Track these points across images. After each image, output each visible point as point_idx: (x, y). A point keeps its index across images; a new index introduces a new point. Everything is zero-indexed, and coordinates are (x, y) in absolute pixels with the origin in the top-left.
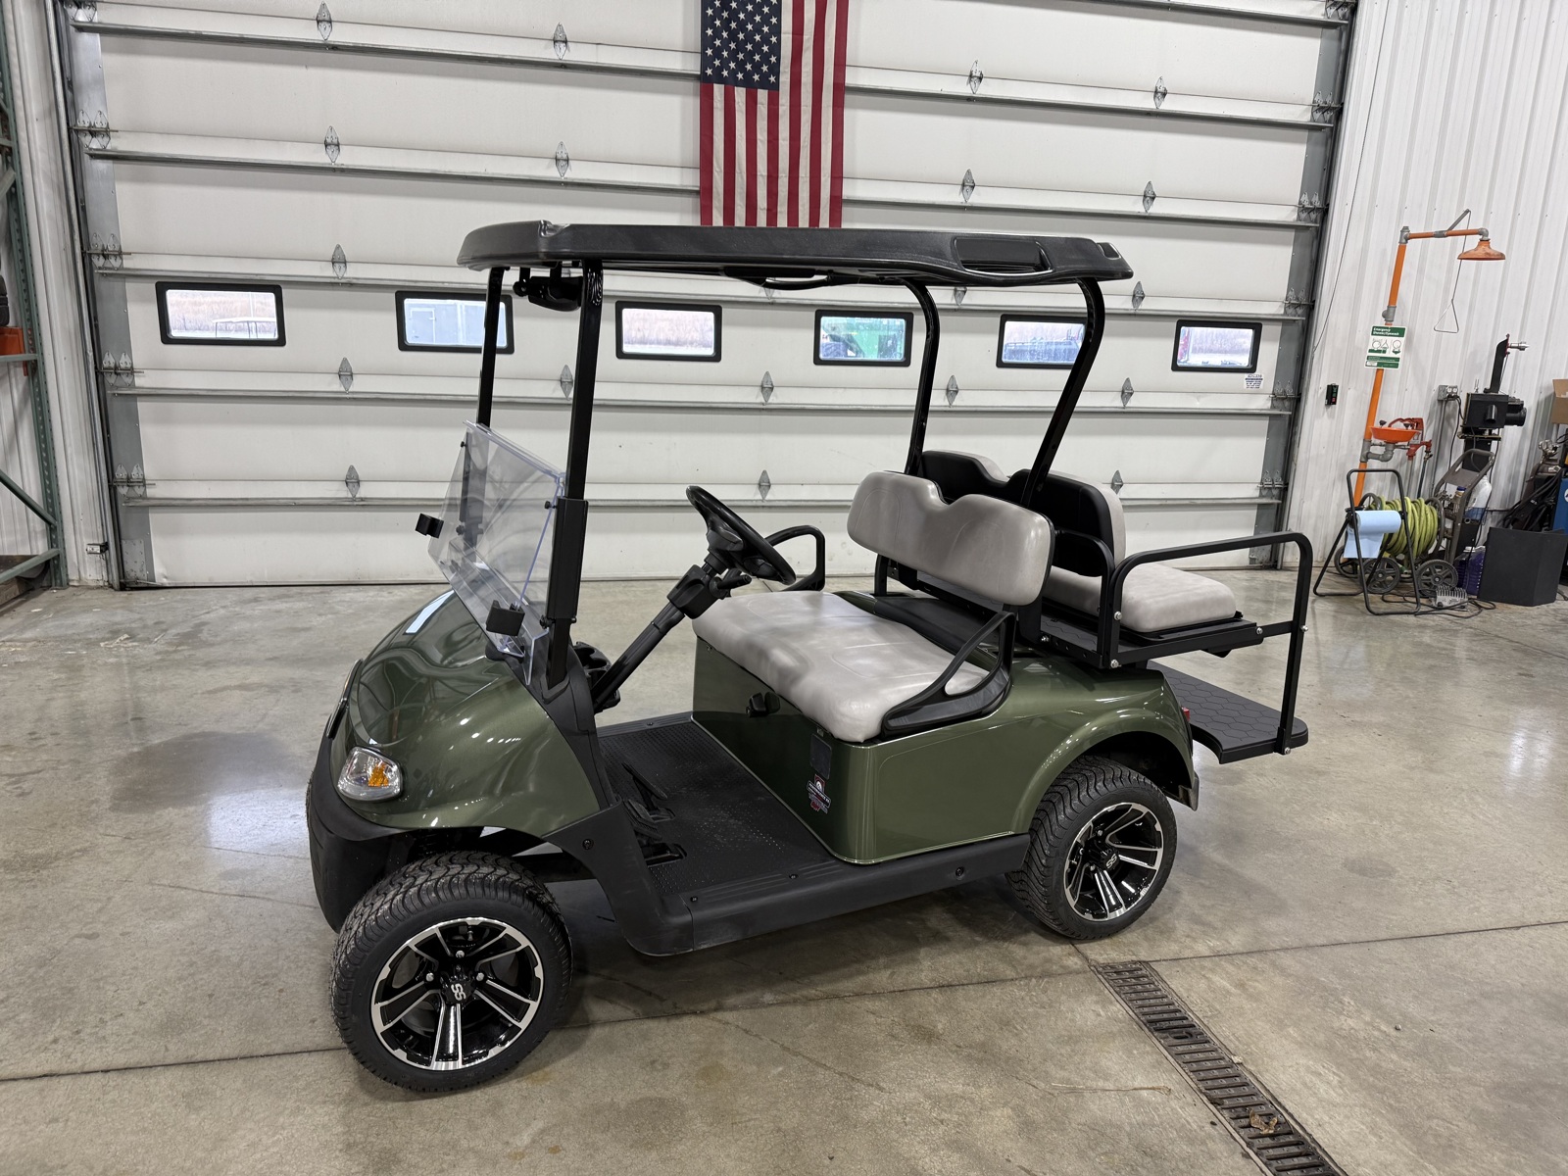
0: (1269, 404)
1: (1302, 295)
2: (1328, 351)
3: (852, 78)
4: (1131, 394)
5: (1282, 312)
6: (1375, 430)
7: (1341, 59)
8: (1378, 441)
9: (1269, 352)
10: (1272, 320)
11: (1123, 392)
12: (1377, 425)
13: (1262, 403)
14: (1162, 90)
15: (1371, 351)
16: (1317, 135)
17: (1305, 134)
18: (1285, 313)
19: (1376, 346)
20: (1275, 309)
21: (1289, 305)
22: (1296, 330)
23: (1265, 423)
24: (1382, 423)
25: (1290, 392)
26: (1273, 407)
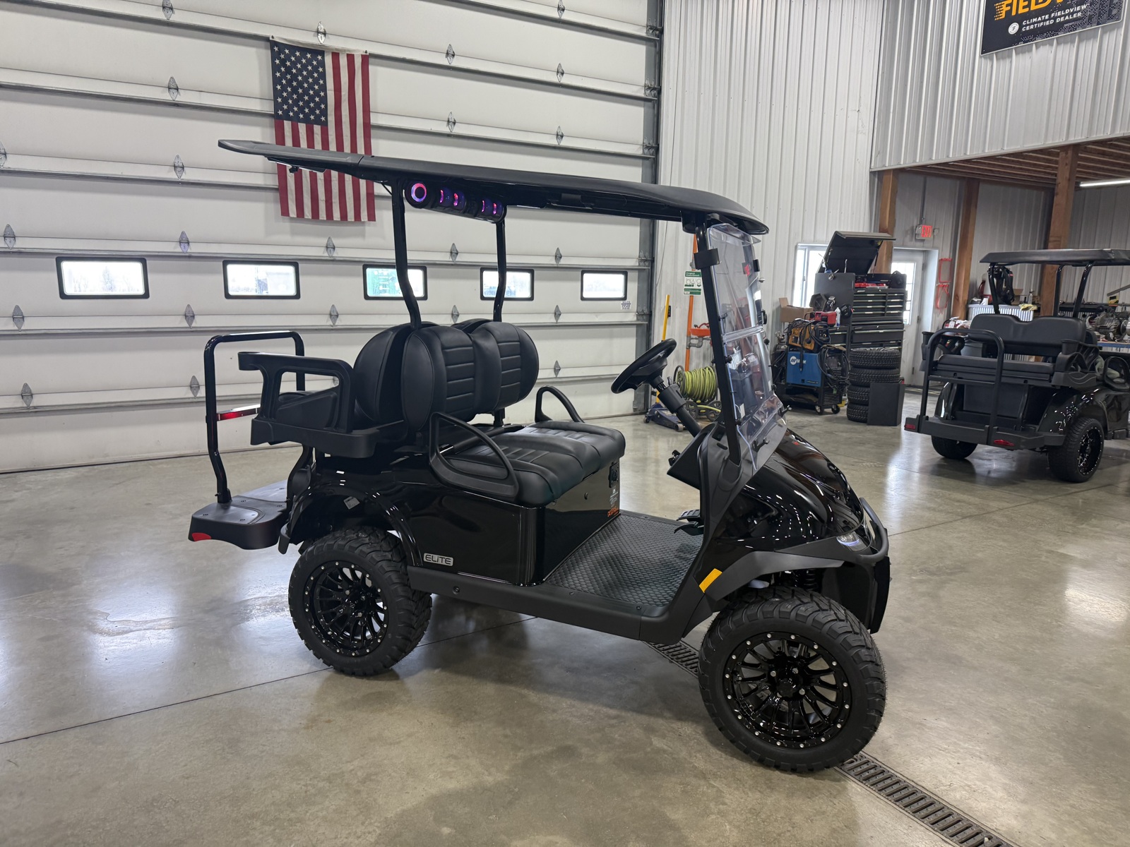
0: (635, 319)
1: (647, 254)
2: (663, 286)
3: (375, 119)
4: (560, 315)
5: (637, 264)
6: (693, 330)
7: (656, 119)
8: (694, 337)
9: (633, 287)
10: (632, 269)
11: (555, 314)
12: (693, 327)
13: (631, 318)
14: (560, 134)
15: (686, 285)
16: (647, 162)
17: (640, 161)
18: (639, 265)
19: (688, 283)
20: (633, 263)
21: (641, 260)
22: (645, 275)
23: (634, 329)
24: (696, 326)
25: (646, 311)
26: (638, 320)
